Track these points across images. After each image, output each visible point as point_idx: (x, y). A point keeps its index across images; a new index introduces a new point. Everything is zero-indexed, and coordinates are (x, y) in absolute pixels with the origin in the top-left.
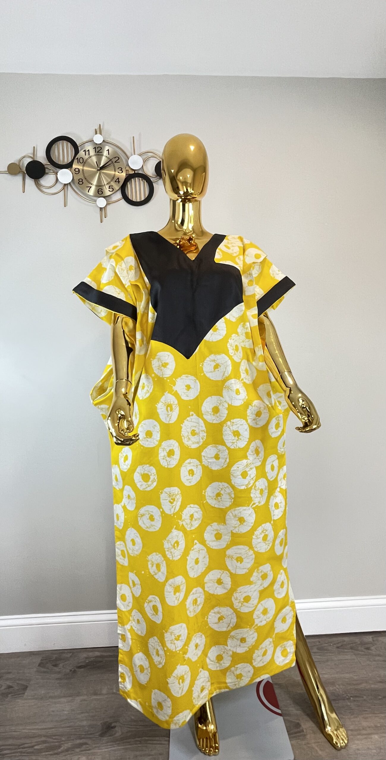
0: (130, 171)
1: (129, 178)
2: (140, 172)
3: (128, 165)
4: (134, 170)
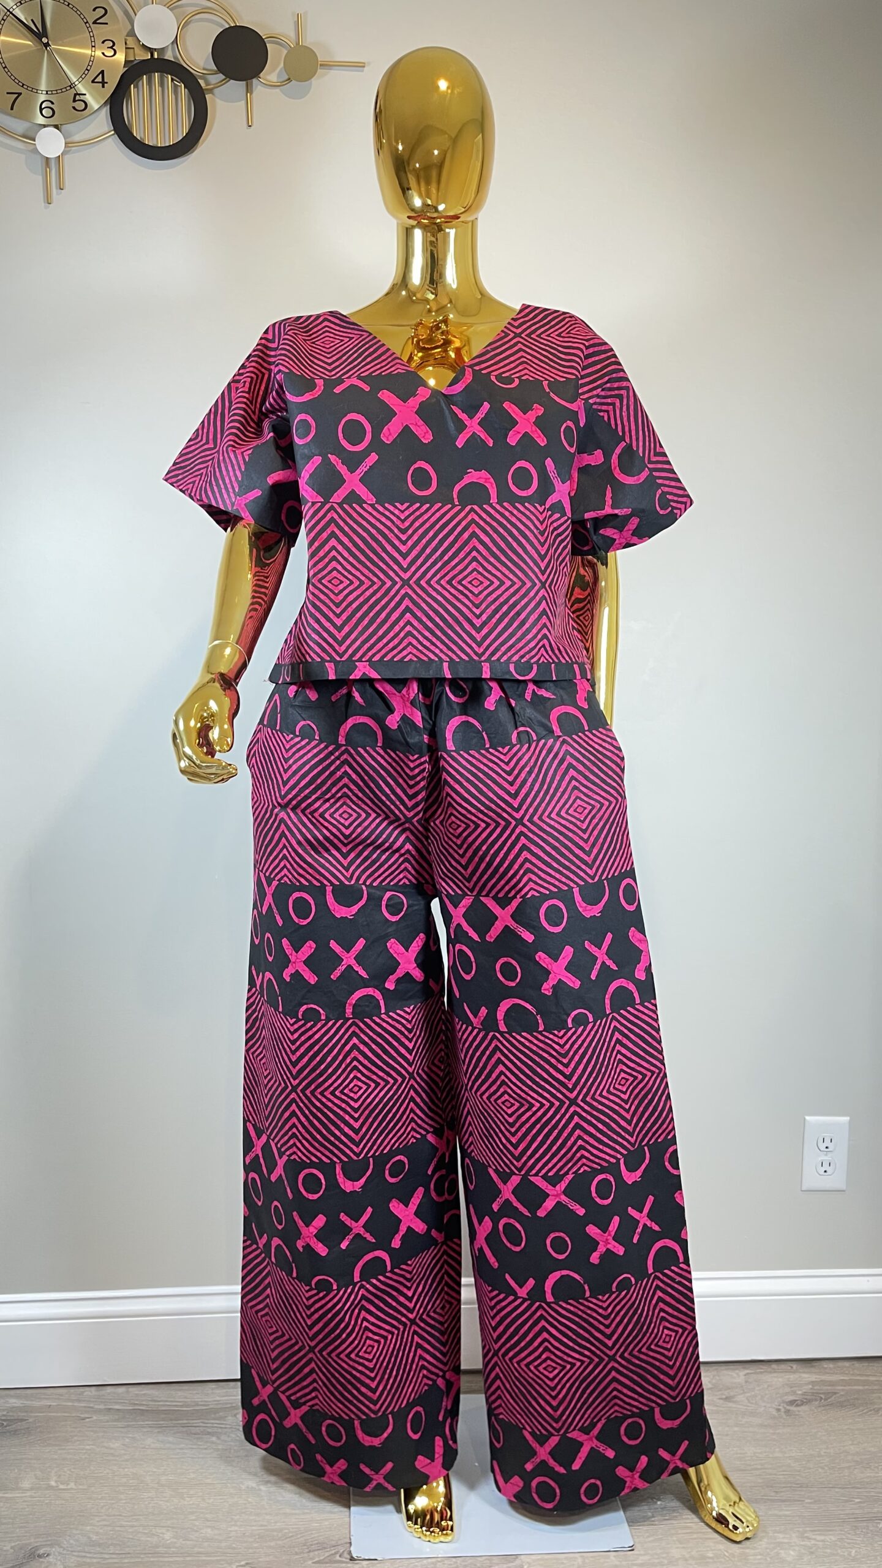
0: (137, 51)
1: (134, 72)
2: (169, 56)
3: (132, 33)
4: (151, 51)
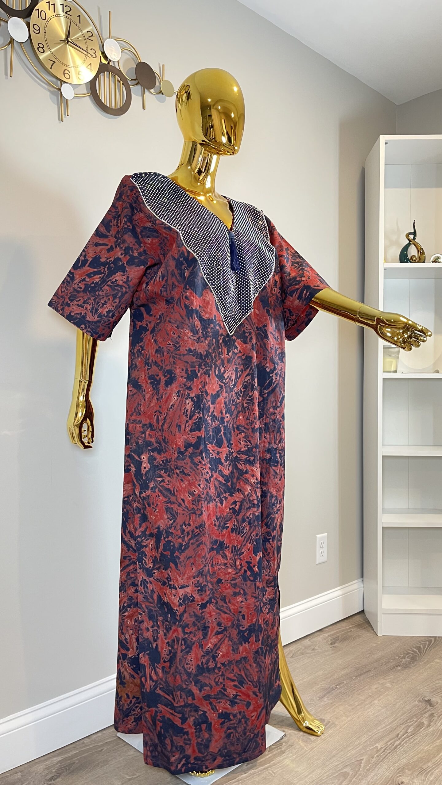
0: (102, 58)
4: (110, 61)
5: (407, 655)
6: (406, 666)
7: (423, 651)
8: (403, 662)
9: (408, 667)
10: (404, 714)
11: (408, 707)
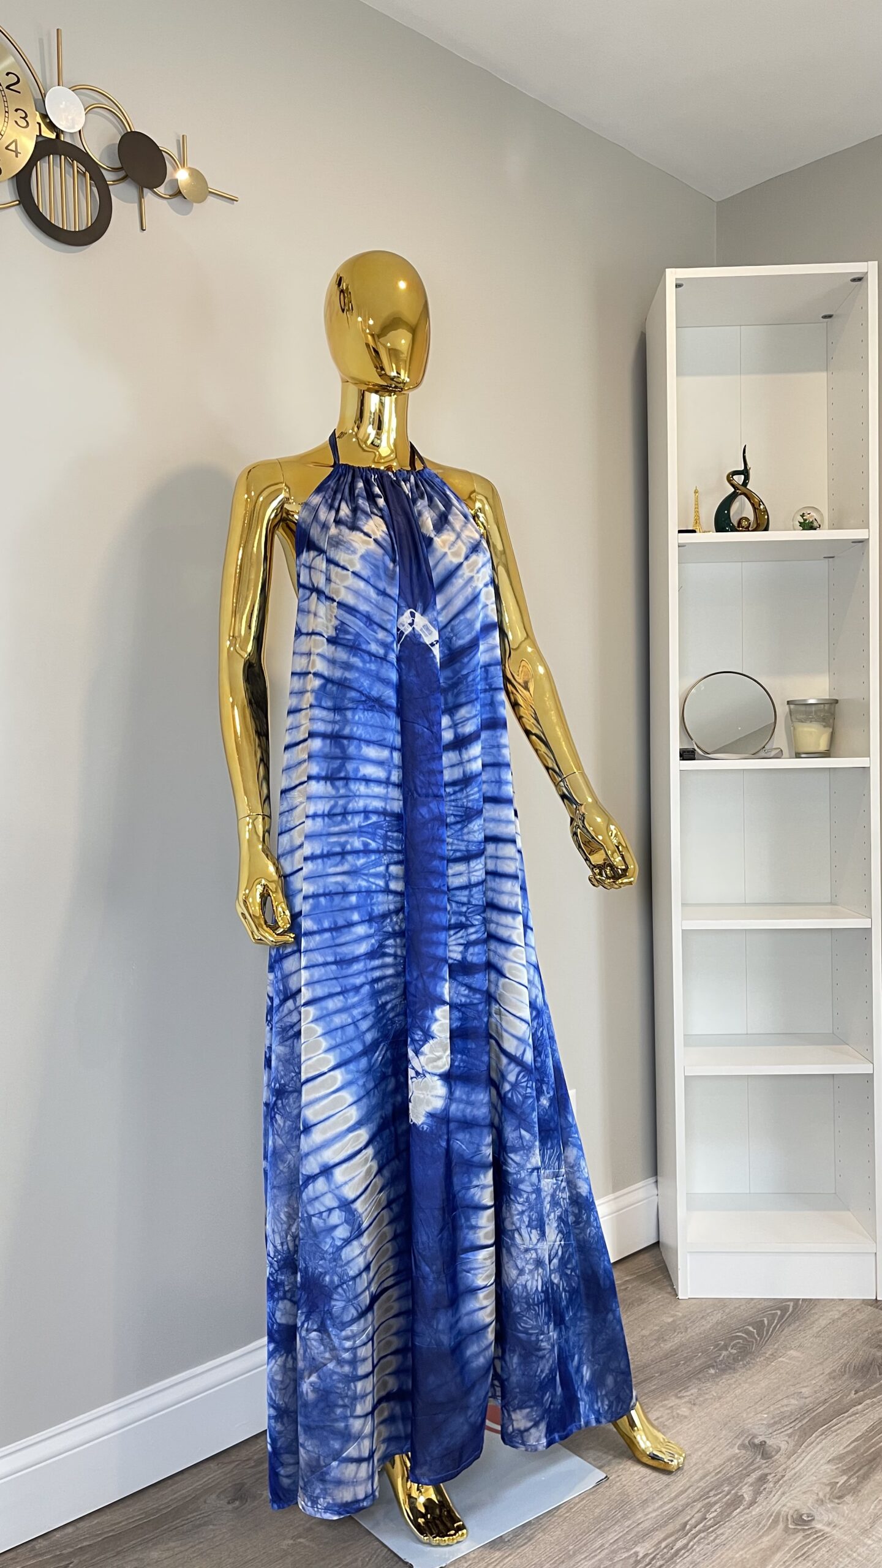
0: (43, 126)
1: (44, 149)
4: (61, 133)
5: (734, 1340)
6: (727, 1367)
7: (767, 1333)
8: (722, 1357)
9: (730, 1368)
10: (705, 1476)
11: (717, 1461)
